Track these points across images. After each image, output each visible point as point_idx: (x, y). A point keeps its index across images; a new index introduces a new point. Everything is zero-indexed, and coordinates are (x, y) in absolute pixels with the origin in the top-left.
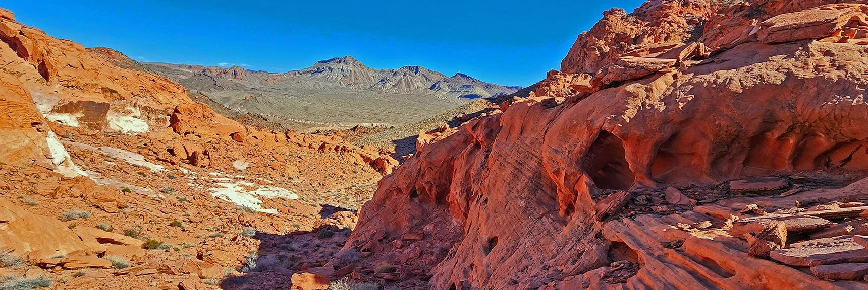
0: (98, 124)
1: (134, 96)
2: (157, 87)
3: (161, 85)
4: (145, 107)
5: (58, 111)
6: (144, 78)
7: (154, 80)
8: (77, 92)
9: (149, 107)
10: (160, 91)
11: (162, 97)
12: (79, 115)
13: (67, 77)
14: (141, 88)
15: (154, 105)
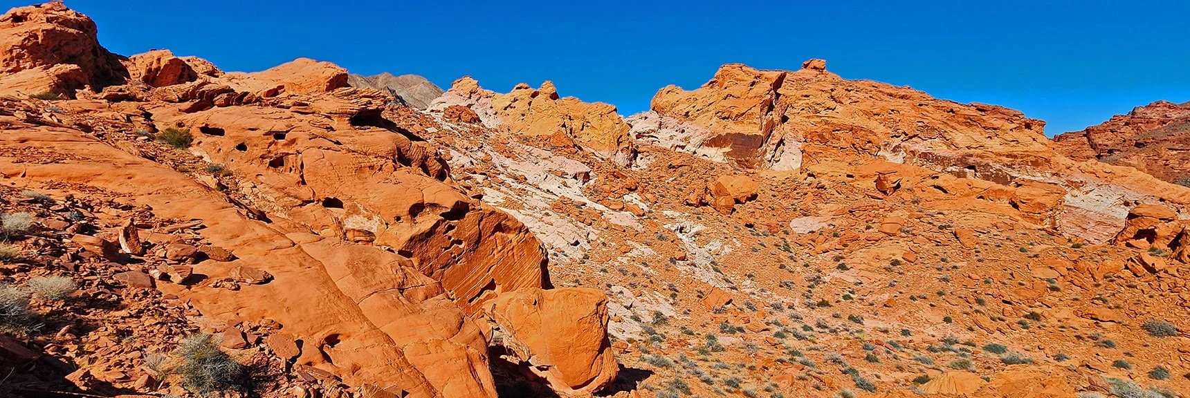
0: (747, 161)
1: (911, 138)
2: (958, 122)
3: (965, 118)
4: (923, 153)
5: (707, 145)
6: (930, 109)
7: (952, 111)
8: (730, 123)
9: (930, 153)
10: (958, 127)
11: (963, 138)
12: (727, 149)
13: (721, 108)
14: (920, 124)
15: (941, 150)
